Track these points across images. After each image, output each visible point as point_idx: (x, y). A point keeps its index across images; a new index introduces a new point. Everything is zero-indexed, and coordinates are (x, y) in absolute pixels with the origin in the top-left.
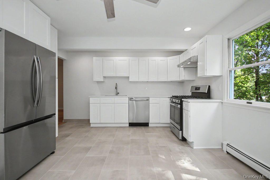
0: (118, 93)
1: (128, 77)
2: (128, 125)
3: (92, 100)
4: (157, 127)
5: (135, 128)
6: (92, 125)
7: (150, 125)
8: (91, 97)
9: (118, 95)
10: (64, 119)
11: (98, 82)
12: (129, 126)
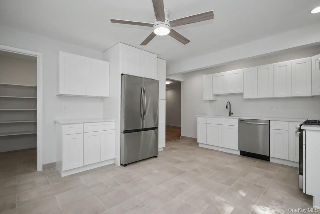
0: (232, 113)
1: (242, 94)
2: (238, 153)
3: (199, 120)
4: (283, 166)
5: (246, 159)
6: (200, 145)
7: (272, 160)
8: (199, 117)
9: (232, 115)
10: (181, 135)
11: (210, 101)
12: (240, 154)
